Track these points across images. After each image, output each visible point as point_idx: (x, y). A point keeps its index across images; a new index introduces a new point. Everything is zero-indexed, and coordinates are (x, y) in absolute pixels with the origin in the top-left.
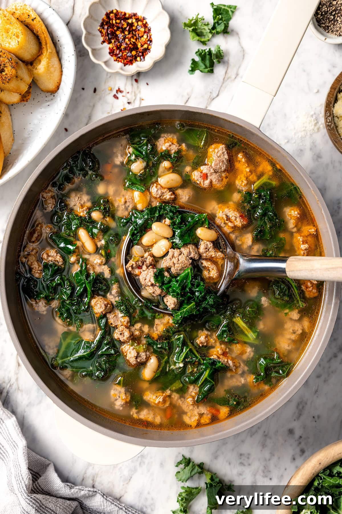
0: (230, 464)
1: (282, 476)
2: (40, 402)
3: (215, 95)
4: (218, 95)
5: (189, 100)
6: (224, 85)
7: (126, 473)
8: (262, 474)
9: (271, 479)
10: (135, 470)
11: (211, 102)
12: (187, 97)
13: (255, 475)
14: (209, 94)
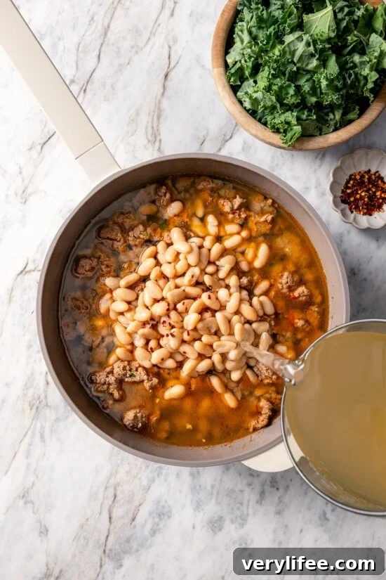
0: (240, 475)
1: (288, 486)
2: (67, 418)
3: (228, 137)
4: (231, 138)
5: (205, 142)
6: (236, 128)
7: (145, 482)
8: (269, 484)
9: (278, 489)
10: (154, 480)
11: (224, 144)
12: (203, 139)
13: (263, 486)
14: (222, 136)
